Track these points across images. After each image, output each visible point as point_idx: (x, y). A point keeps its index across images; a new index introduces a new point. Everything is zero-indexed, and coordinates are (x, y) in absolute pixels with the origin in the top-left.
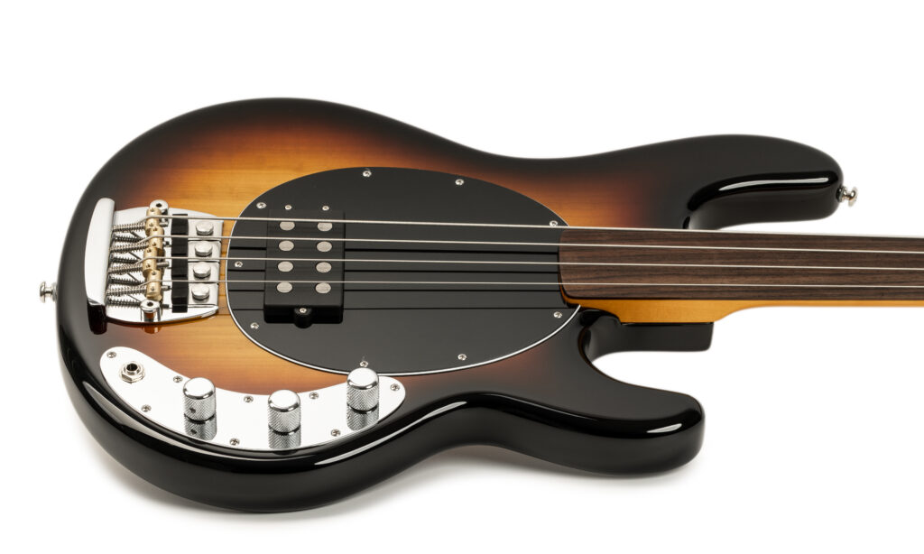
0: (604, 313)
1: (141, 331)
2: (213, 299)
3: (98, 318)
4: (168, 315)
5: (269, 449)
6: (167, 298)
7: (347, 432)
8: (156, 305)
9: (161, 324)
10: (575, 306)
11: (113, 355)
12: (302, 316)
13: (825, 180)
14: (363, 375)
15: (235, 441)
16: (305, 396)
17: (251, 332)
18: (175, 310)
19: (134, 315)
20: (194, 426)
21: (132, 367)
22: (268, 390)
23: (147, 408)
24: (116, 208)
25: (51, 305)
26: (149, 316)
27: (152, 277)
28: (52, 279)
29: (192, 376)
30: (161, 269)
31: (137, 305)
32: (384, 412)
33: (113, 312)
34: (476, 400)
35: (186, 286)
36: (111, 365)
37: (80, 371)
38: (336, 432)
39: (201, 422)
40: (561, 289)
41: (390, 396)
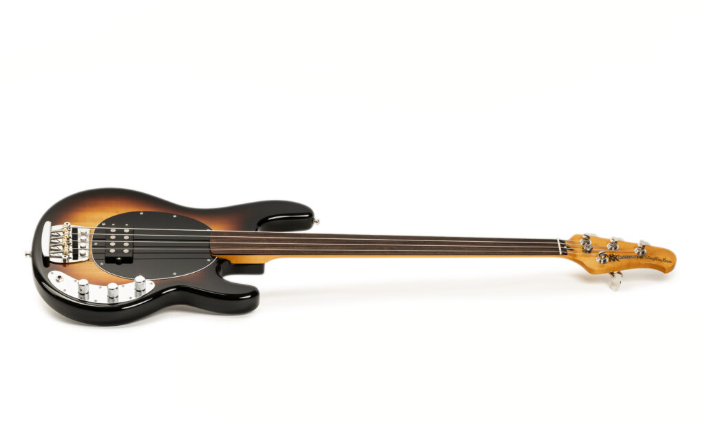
0: (226, 260)
1: (61, 266)
2: (87, 255)
3: (46, 262)
4: (71, 261)
5: (107, 302)
6: (71, 255)
7: (134, 298)
8: (67, 257)
9: (69, 264)
10: (214, 257)
11: (52, 273)
12: (118, 260)
13: (307, 216)
14: (140, 278)
15: (96, 301)
16: (120, 286)
17: (101, 266)
18: (74, 259)
19: (60, 261)
20: (82, 296)
21: (59, 277)
22: (106, 284)
23: (65, 290)
24: (52, 225)
25: (29, 260)
26: (65, 260)
27: (65, 247)
28: (29, 250)
29: (79, 279)
30: (69, 245)
31: (61, 257)
32: (147, 291)
33: (51, 260)
34: (179, 288)
35: (77, 250)
36: (52, 276)
37: (40, 279)
38: (131, 298)
39: (83, 295)
40: (210, 252)
41: (149, 286)
